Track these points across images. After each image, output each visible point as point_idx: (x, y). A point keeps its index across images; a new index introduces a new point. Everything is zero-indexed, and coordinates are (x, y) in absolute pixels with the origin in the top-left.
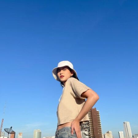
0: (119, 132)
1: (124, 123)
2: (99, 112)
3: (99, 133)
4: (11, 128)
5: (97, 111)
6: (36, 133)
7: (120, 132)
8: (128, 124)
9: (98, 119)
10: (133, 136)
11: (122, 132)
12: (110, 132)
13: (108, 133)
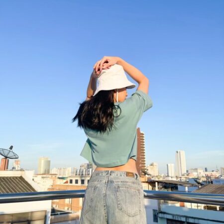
0: (167, 165)
1: (177, 152)
2: (143, 134)
3: (140, 165)
4: (11, 148)
5: (142, 132)
6: (43, 162)
7: (169, 165)
8: (183, 153)
9: (141, 145)
10: (187, 171)
11: (173, 165)
12: (155, 164)
13: (152, 165)
